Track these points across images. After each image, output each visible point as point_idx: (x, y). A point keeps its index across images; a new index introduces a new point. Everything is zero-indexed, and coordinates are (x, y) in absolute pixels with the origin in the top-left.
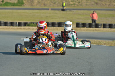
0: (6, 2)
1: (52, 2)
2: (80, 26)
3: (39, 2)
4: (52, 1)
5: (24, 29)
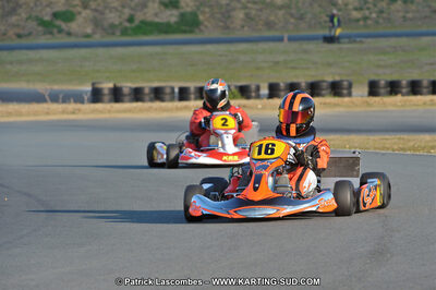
0: (142, 22)
1: (292, 15)
2: (382, 91)
3: (249, 18)
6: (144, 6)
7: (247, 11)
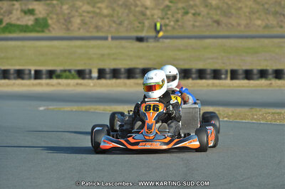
0: (7, 24)
1: (114, 22)
3: (83, 23)
4: (115, 19)
5: (48, 84)
6: (10, 13)
7: (83, 18)
